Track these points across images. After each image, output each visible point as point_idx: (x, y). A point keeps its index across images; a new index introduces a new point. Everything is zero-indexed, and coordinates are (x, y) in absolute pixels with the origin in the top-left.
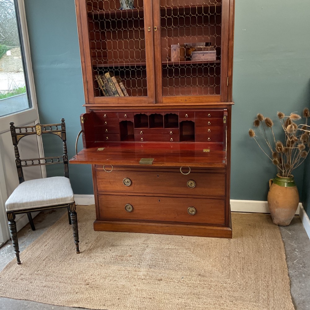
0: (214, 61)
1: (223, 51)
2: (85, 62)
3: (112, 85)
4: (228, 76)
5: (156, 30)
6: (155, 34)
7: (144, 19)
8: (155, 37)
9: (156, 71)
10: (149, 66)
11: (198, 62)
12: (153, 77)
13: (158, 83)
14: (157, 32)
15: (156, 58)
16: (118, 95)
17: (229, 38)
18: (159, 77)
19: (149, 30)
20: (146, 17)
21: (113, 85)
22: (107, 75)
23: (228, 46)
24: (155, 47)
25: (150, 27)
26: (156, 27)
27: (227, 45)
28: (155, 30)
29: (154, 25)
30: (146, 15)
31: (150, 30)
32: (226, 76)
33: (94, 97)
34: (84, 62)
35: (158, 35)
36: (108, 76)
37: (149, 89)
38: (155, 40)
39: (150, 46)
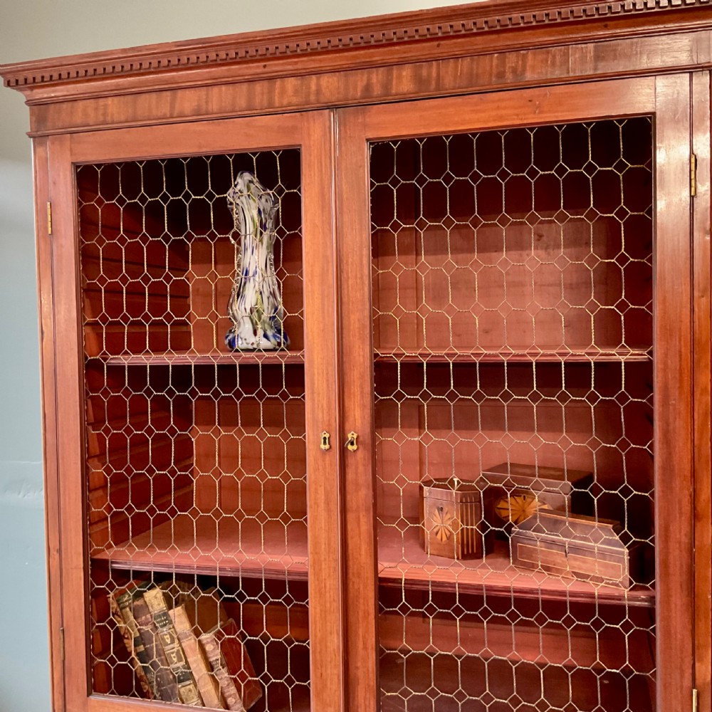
0: (621, 598)
1: (665, 564)
2: (60, 551)
3: (169, 641)
4: (694, 686)
5: (355, 447)
6: (350, 461)
7: (304, 397)
8: (350, 476)
9: (352, 619)
10: (321, 593)
11: (544, 592)
12: (336, 642)
13: (360, 673)
14: (360, 455)
15: (350, 563)
16: (191, 687)
17: (694, 508)
18: (365, 648)
19: (323, 446)
20: (313, 393)
21: (173, 642)
22: (154, 597)
23: (692, 544)
24: (351, 517)
25: (327, 435)
26: (355, 436)
27: (685, 540)
28: (350, 447)
29: (347, 426)
30: (313, 383)
31: (327, 446)
32: (687, 682)
33: (89, 694)
34: (56, 550)
35: (361, 468)
36: (155, 602)
37: (318, 695)
38: (350, 487)
39: (329, 511)
